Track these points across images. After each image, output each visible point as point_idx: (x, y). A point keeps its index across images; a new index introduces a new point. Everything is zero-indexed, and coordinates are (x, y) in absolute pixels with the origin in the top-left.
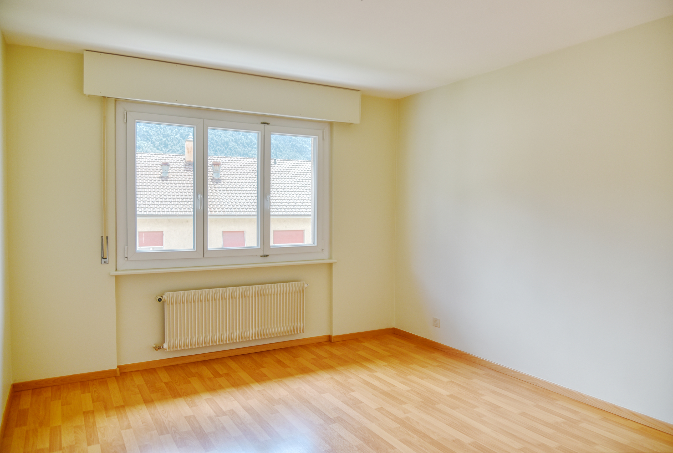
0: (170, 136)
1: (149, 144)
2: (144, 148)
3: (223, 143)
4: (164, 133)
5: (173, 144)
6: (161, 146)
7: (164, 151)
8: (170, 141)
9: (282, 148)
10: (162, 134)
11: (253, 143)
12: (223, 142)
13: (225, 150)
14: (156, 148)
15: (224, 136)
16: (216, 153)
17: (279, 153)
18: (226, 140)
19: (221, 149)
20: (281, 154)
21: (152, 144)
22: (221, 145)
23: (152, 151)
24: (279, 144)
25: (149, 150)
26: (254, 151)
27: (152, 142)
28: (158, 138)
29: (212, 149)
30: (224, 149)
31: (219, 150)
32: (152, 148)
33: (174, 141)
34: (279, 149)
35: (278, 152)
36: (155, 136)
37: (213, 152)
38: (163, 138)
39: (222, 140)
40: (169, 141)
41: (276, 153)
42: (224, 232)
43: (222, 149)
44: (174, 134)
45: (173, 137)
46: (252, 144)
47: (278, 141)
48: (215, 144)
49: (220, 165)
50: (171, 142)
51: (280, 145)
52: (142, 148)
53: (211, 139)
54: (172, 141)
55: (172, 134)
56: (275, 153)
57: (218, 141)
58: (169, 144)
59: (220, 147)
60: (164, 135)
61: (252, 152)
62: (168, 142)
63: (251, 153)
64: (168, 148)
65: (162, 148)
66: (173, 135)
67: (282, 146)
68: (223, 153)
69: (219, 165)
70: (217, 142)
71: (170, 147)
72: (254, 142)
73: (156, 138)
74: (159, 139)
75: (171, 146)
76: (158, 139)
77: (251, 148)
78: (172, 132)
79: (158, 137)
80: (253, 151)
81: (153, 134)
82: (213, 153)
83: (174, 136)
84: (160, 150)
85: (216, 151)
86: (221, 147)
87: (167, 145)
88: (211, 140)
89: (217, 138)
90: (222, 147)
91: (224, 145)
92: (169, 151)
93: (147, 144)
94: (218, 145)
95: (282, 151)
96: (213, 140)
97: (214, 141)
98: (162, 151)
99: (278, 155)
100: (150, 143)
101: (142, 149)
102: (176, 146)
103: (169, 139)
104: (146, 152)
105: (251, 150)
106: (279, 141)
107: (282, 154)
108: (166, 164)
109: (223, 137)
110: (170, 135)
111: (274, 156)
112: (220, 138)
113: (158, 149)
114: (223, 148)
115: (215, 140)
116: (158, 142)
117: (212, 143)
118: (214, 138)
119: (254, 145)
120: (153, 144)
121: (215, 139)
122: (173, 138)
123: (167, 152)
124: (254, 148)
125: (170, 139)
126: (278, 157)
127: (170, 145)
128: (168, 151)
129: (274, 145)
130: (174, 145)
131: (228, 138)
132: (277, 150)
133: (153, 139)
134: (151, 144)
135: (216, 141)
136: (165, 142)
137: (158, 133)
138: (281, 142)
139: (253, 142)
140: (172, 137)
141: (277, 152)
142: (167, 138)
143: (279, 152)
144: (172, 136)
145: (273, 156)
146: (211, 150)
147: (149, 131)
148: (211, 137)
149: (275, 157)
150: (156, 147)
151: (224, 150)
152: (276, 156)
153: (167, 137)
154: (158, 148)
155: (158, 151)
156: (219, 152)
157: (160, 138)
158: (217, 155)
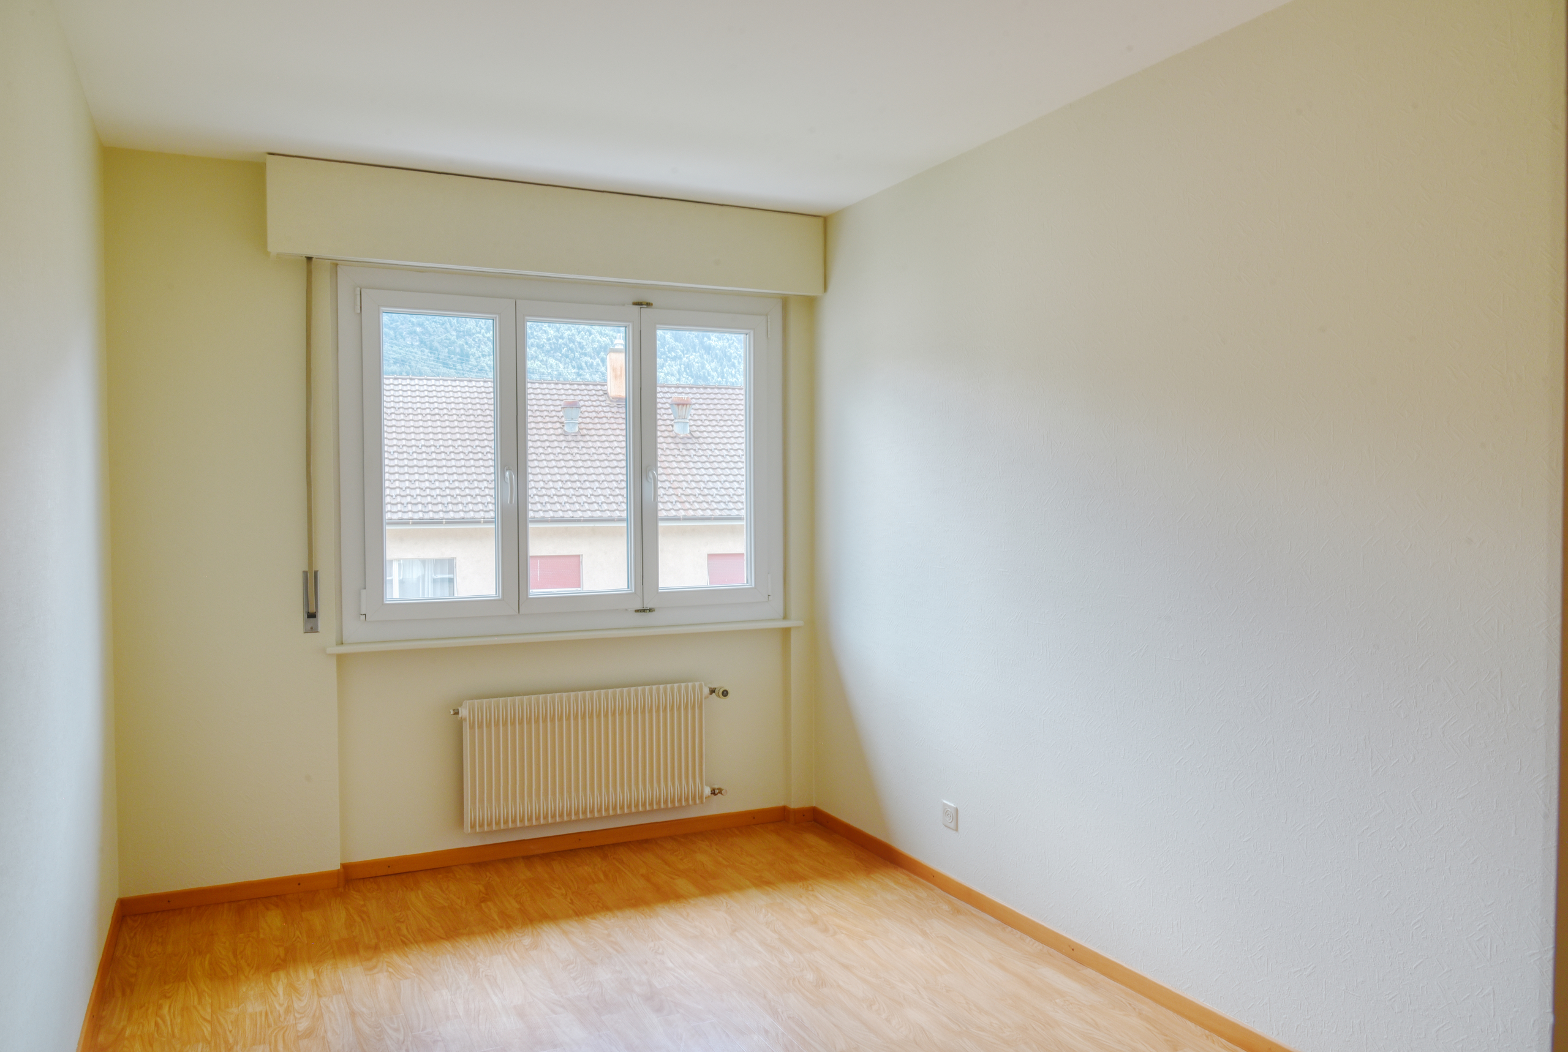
0: (474, 334)
1: (425, 353)
2: (413, 364)
3: (596, 349)
4: (458, 327)
5: (480, 354)
6: (452, 358)
7: (459, 370)
8: (474, 347)
9: (735, 357)
10: (455, 330)
11: (668, 348)
12: (596, 345)
13: (601, 364)
14: (440, 363)
15: (598, 332)
16: (580, 373)
17: (730, 370)
18: (604, 341)
19: (592, 363)
20: (733, 372)
21: (431, 353)
22: (593, 354)
23: (432, 372)
24: (730, 347)
25: (426, 368)
26: (669, 365)
27: (431, 349)
28: (446, 339)
29: (571, 362)
30: (600, 362)
31: (587, 366)
32: (432, 364)
33: (483, 347)
34: (730, 360)
35: (727, 368)
36: (439, 336)
37: (574, 371)
38: (457, 339)
39: (593, 341)
40: (470, 347)
41: (722, 369)
42: (711, 556)
43: (595, 364)
44: (482, 329)
45: (480, 336)
46: (664, 349)
47: (725, 341)
48: (577, 352)
49: (690, 404)
50: (475, 349)
51: (732, 351)
52: (410, 363)
53: (569, 339)
54: (479, 347)
55: (478, 329)
56: (719, 370)
57: (584, 344)
58: (470, 352)
59: (589, 359)
60: (460, 332)
61: (664, 368)
62: (469, 350)
63: (662, 372)
64: (470, 363)
65: (454, 361)
66: (480, 333)
67: (735, 354)
68: (597, 372)
69: (688, 406)
70: (582, 348)
71: (473, 360)
72: (669, 344)
73: (442, 339)
74: (448, 342)
75: (476, 359)
76: (446, 343)
77: (663, 359)
78: (477, 326)
79: (446, 336)
80: (668, 367)
81: (434, 331)
82: (574, 373)
83: (483, 335)
84: (451, 368)
85: (580, 368)
86: (591, 358)
87: (468, 356)
88: (568, 342)
89: (582, 338)
90: (595, 359)
91: (598, 354)
92: (470, 371)
93: (419, 353)
94: (585, 355)
95: (737, 364)
96: (574, 342)
97: (576, 343)
98: (456, 369)
99: (726, 375)
100: (427, 351)
101: (410, 366)
102: (488, 358)
103: (470, 341)
104: (421, 374)
105: (663, 364)
106: (728, 340)
107: (736, 373)
108: (573, 405)
109: (597, 334)
110: (474, 331)
111: (718, 378)
112: (590, 338)
113: (445, 365)
114: (598, 360)
115: (578, 342)
116: (446, 350)
117: (571, 349)
118: (576, 336)
119: (669, 352)
120: (435, 354)
121: (578, 339)
122: (479, 340)
123: (468, 371)
124: (668, 359)
125: (473, 342)
126: (727, 379)
127: (474, 355)
128: (468, 369)
129: (717, 351)
130: (484, 356)
131: (607, 336)
132: (725, 363)
133: (433, 341)
134: (429, 354)
135: (580, 343)
136: (462, 350)
137: (446, 329)
138: (733, 343)
139: (668, 346)
140: (478, 337)
141: (725, 368)
142: (466, 339)
143: (730, 368)
144: (478, 335)
145: (715, 377)
146: (569, 364)
147: (425, 324)
148: (569, 335)
149: (720, 379)
150: (441, 360)
151: (598, 365)
152: (723, 377)
153: (467, 337)
154: (447, 364)
155: (445, 370)
156: (587, 371)
157: (450, 339)
158: (582, 377)
